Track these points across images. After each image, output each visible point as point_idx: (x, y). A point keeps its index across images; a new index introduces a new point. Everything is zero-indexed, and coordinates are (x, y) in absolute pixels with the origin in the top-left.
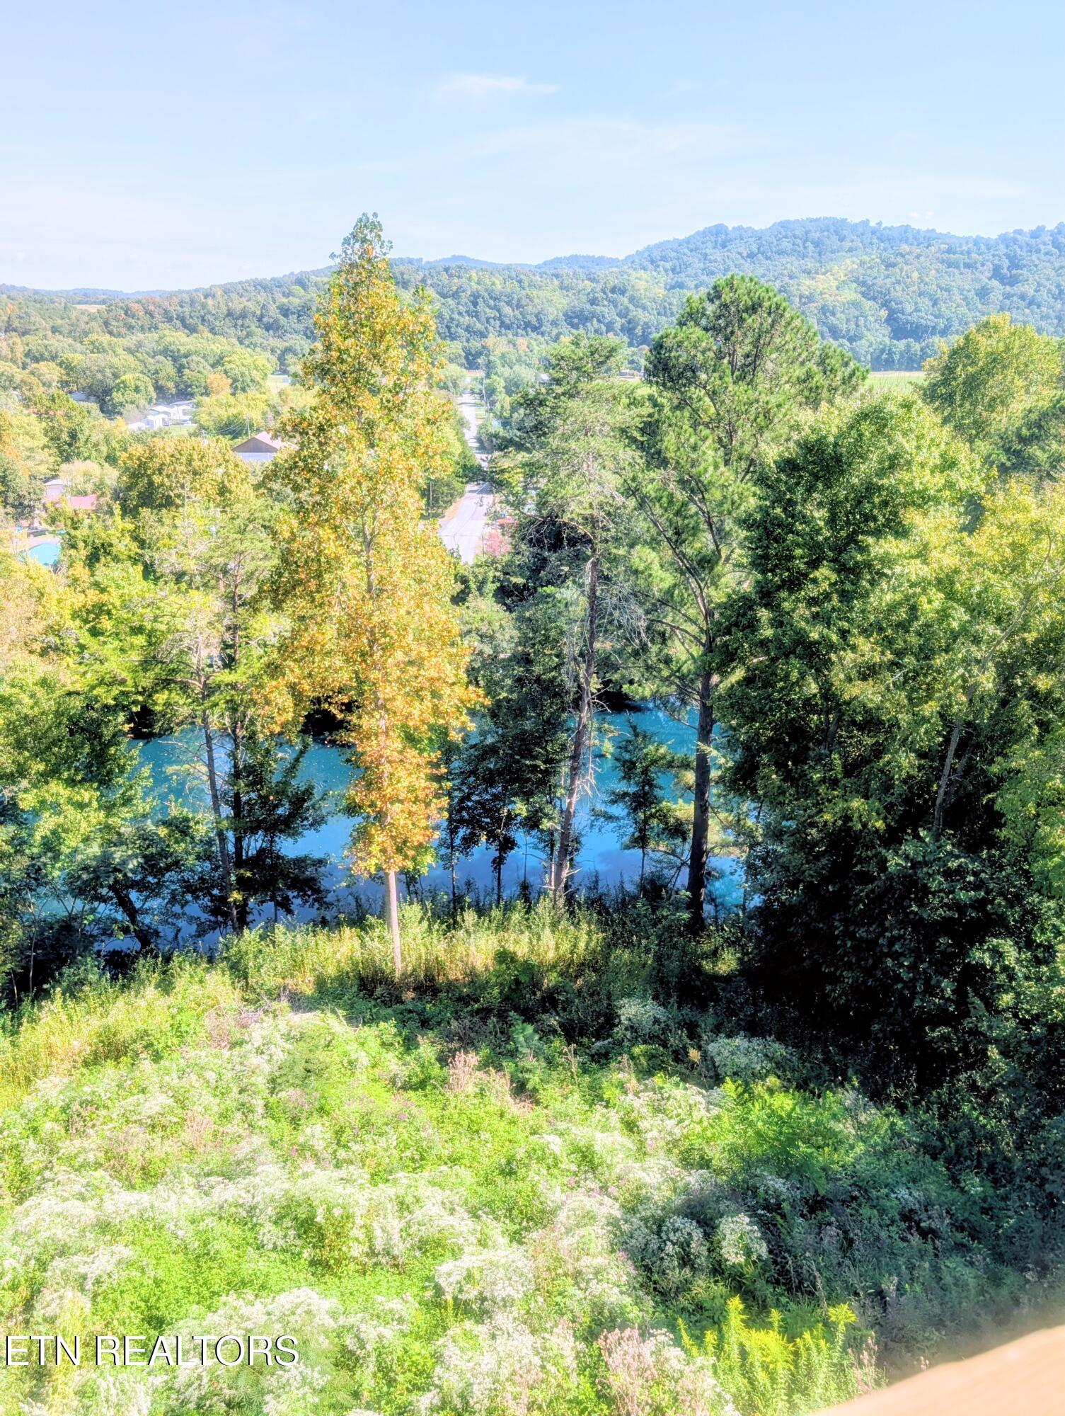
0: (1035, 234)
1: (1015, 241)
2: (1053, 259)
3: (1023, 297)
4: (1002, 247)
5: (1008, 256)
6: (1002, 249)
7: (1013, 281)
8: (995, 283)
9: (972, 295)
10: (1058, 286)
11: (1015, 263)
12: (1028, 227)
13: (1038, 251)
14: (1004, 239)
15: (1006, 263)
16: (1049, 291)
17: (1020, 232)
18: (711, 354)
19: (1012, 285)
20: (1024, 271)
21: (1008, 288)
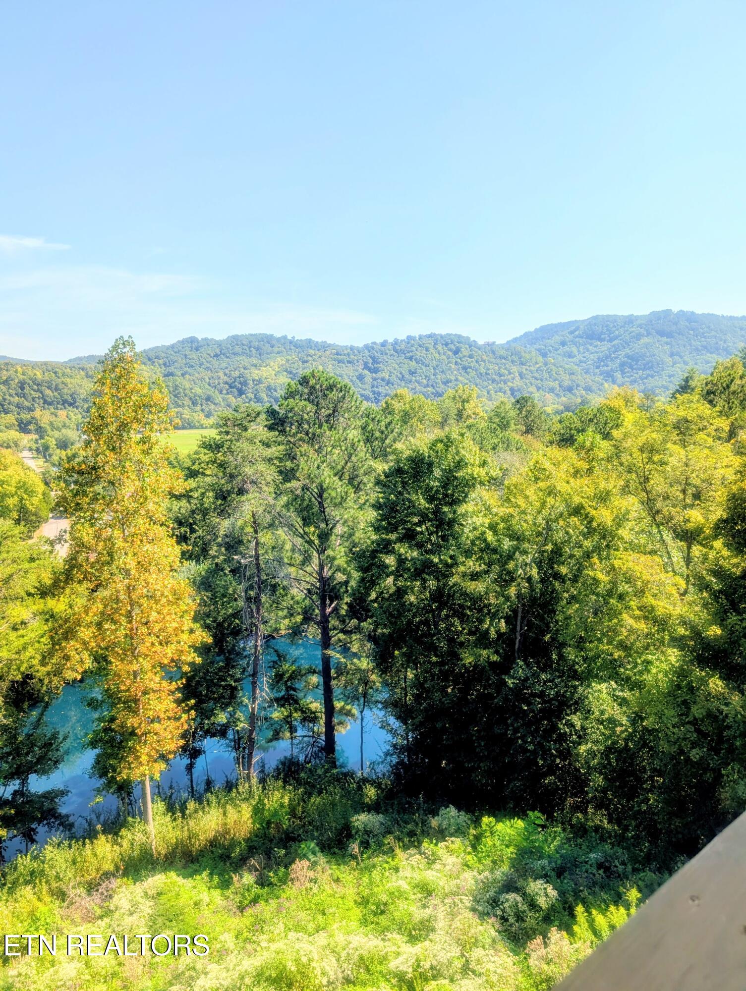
0: (384, 344)
1: (373, 348)
2: (395, 358)
3: (383, 379)
4: (366, 351)
5: (371, 357)
6: (367, 353)
7: (376, 371)
8: (366, 372)
9: (354, 379)
10: (401, 373)
11: (375, 361)
12: (379, 340)
13: (386, 354)
14: (366, 347)
15: (370, 361)
16: (397, 376)
17: (374, 343)
18: (312, 414)
19: (376, 373)
20: (381, 365)
21: (374, 375)
